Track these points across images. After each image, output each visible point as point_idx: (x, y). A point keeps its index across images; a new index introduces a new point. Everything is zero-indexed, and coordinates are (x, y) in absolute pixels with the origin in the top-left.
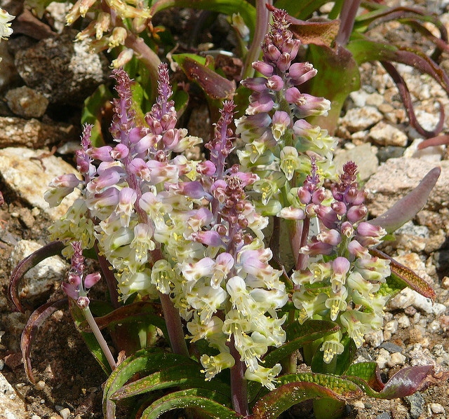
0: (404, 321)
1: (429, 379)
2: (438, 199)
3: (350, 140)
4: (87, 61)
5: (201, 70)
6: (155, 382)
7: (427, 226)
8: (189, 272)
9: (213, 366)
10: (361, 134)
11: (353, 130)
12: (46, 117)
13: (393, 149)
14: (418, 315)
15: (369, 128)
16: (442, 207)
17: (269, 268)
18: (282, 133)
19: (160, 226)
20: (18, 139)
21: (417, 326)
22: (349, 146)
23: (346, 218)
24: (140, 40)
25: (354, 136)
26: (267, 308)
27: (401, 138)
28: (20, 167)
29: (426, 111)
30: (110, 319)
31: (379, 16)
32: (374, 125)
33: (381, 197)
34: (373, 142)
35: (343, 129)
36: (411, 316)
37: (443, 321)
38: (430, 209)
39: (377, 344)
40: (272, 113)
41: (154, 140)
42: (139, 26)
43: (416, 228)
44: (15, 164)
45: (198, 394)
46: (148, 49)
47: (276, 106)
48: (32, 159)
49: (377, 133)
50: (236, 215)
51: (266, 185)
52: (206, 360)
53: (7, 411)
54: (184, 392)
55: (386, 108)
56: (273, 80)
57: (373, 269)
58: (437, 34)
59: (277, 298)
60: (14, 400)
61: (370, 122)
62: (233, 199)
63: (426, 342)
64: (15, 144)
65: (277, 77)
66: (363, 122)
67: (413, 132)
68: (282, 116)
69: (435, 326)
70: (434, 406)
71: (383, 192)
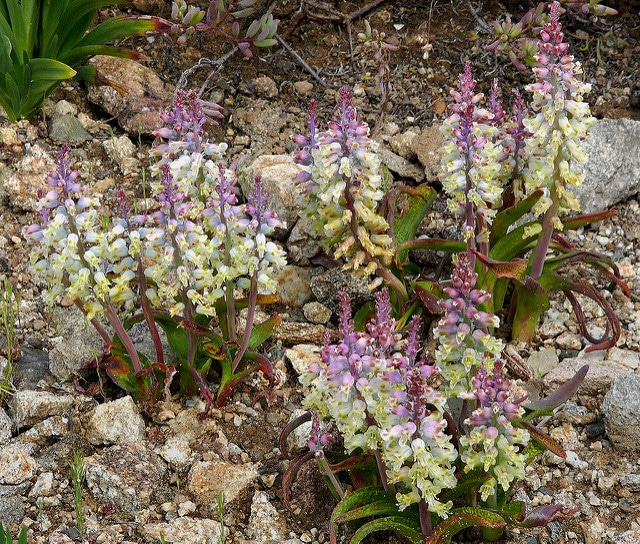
0: (558, 473)
1: (558, 514)
2: (595, 388)
3: (543, 345)
4: (359, 285)
5: (425, 293)
6: (368, 511)
7: (587, 407)
8: (385, 435)
9: (404, 501)
10: (550, 341)
11: (545, 338)
12: (329, 324)
13: (571, 351)
14: (568, 469)
15: (556, 337)
16: (598, 393)
17: (441, 433)
18: (462, 339)
19: (370, 401)
20: (309, 338)
21: (567, 477)
22: (541, 349)
23: (496, 400)
24: (389, 271)
25: (545, 342)
26: (440, 461)
27: (577, 344)
28: (305, 358)
29: (598, 326)
30: (342, 466)
31: (567, 258)
32: (559, 334)
33: (555, 385)
34: (558, 346)
35: (538, 337)
36: (561, 469)
37: (586, 474)
38: (589, 394)
39: (536, 489)
40: (458, 324)
41: (369, 342)
42: (388, 261)
43: (578, 407)
44: (302, 356)
45: (395, 521)
46: (394, 278)
47: (462, 320)
48: (315, 352)
49: (561, 341)
50: (418, 396)
51: (453, 375)
52: (399, 497)
53: (271, 528)
54: (385, 519)
55: (570, 323)
56: (457, 301)
57: (515, 436)
58: (612, 271)
59: (451, 454)
60: (278, 521)
61: (557, 332)
62: (415, 384)
63: (571, 488)
64: (306, 342)
65: (460, 300)
66: (551, 332)
67: (586, 341)
68: (464, 326)
69: (580, 477)
70: (570, 533)
71: (556, 382)
